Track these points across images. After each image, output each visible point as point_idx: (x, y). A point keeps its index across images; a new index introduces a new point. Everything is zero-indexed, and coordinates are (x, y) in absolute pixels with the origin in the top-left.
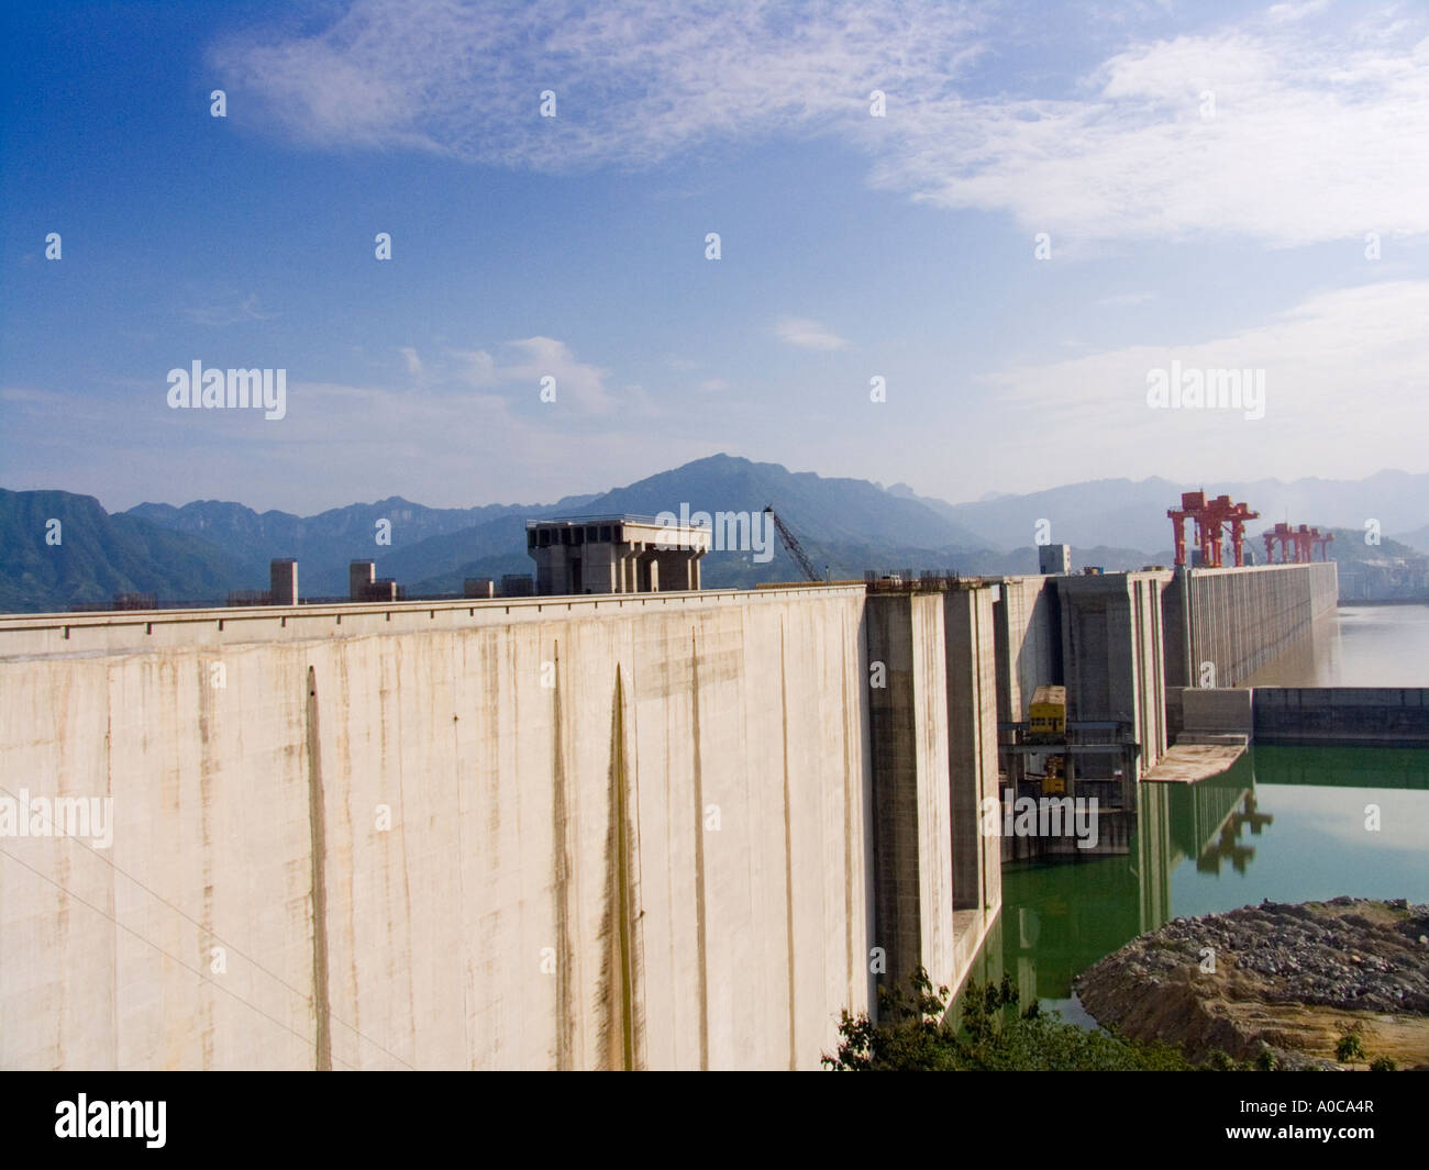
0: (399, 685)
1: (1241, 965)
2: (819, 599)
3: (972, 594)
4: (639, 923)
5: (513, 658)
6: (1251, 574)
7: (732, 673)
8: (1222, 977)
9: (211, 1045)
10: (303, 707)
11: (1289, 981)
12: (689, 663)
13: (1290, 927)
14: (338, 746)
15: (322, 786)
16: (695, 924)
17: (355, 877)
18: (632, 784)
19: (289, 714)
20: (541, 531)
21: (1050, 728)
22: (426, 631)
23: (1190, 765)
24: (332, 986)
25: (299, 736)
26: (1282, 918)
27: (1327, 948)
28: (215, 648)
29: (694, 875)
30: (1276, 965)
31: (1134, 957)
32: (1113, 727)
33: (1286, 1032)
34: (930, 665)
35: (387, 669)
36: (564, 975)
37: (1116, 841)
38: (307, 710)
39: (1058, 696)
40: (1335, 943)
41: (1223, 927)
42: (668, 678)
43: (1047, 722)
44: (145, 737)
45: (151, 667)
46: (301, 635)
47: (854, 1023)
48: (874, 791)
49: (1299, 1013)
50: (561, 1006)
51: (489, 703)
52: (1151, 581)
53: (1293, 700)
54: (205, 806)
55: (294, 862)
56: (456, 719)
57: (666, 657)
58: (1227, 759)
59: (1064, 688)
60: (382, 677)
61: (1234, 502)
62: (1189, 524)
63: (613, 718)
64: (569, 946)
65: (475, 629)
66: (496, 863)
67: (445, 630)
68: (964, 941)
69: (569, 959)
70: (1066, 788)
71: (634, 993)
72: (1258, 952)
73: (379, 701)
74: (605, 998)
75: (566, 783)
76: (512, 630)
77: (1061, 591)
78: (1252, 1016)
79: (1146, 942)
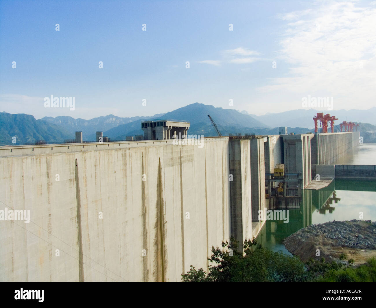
0: (100, 163)
1: (326, 237)
2: (216, 141)
3: (258, 140)
4: (165, 224)
5: (131, 157)
6: (336, 135)
7: (191, 160)
8: (321, 240)
9: (51, 253)
10: (74, 169)
11: (338, 241)
12: (179, 158)
13: (340, 227)
14: (84, 179)
15: (79, 189)
16: (181, 225)
17: (89, 212)
18: (163, 189)
19: (70, 171)
20: (145, 123)
21: (280, 175)
22: (107, 150)
23: (317, 185)
24: (83, 239)
25: (73, 176)
26: (338, 225)
27: (349, 233)
28: (50, 154)
29: (180, 212)
30: (335, 237)
31: (298, 235)
32: (296, 175)
33: (337, 254)
34: (246, 158)
35: (96, 160)
36: (145, 237)
37: (296, 205)
38: (75, 170)
39: (282, 167)
40: (352, 231)
41: (323, 227)
42: (173, 161)
43: (279, 173)
44: (33, 176)
45: (34, 159)
46: (73, 151)
47: (215, 250)
48: (231, 191)
49: (340, 249)
50: (144, 246)
51: (124, 168)
52: (308, 136)
53: (345, 168)
54: (48, 194)
55: (72, 208)
56: (115, 172)
57: (173, 156)
58: (327, 183)
59: (284, 165)
60: (95, 161)
61: (331, 115)
62: (319, 121)
63: (158, 172)
64: (146, 230)
65: (120, 149)
66: (126, 209)
67: (112, 149)
68: (255, 230)
69: (146, 233)
70: (283, 191)
71: (164, 242)
72: (331, 233)
73: (94, 168)
74: (156, 244)
75: (145, 188)
76: (130, 149)
77: (284, 139)
78: (328, 250)
79: (302, 231)
